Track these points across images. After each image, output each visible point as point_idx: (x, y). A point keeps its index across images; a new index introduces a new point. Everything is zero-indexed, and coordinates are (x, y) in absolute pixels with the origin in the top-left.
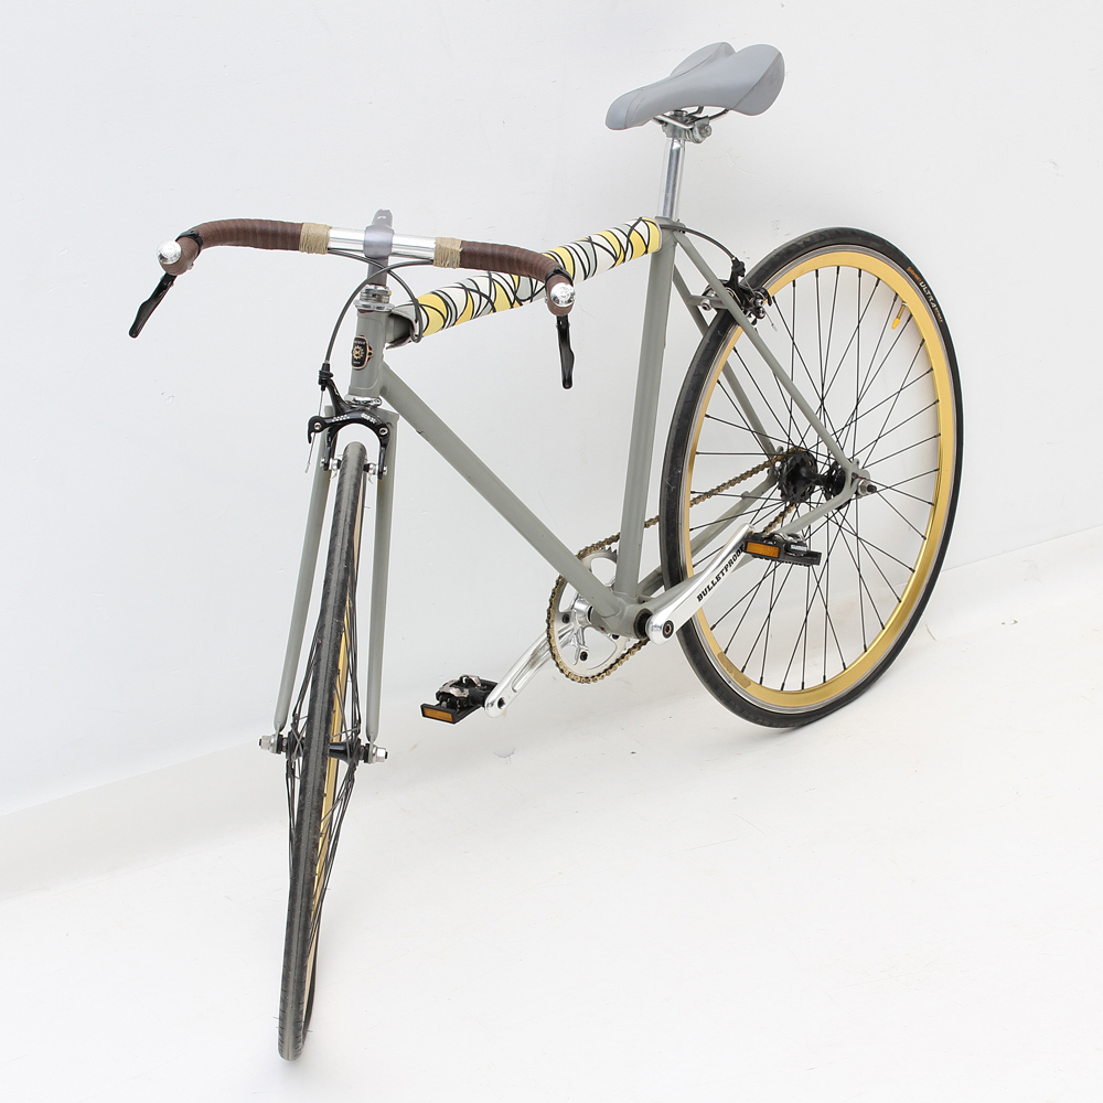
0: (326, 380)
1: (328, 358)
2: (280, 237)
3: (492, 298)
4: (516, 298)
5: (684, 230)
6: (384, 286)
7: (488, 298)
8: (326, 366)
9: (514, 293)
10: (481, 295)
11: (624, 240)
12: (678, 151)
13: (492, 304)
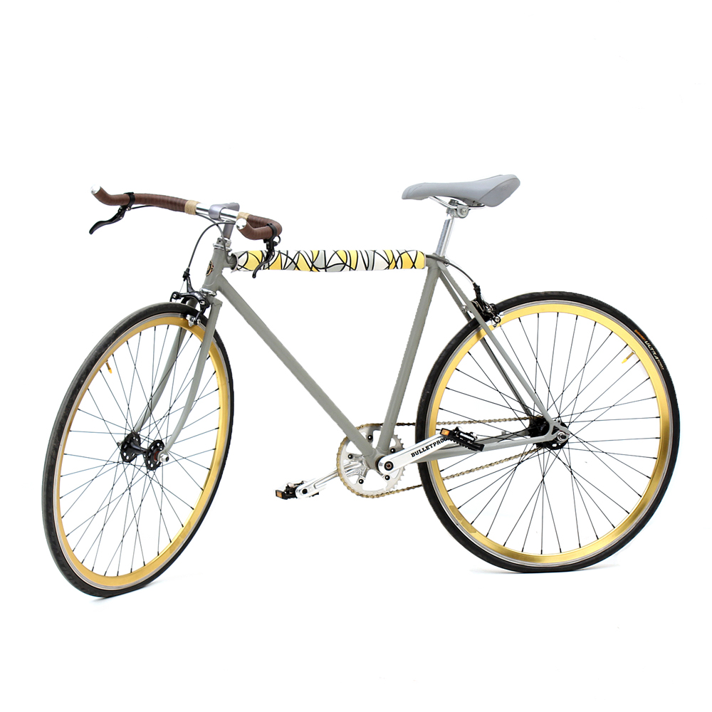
0: (186, 276)
1: (189, 266)
2: (176, 205)
3: (295, 261)
4: (313, 265)
5: (446, 262)
6: (229, 238)
7: (293, 260)
8: (188, 270)
9: (312, 263)
10: (288, 257)
11: (397, 256)
12: (449, 221)
13: (296, 264)
